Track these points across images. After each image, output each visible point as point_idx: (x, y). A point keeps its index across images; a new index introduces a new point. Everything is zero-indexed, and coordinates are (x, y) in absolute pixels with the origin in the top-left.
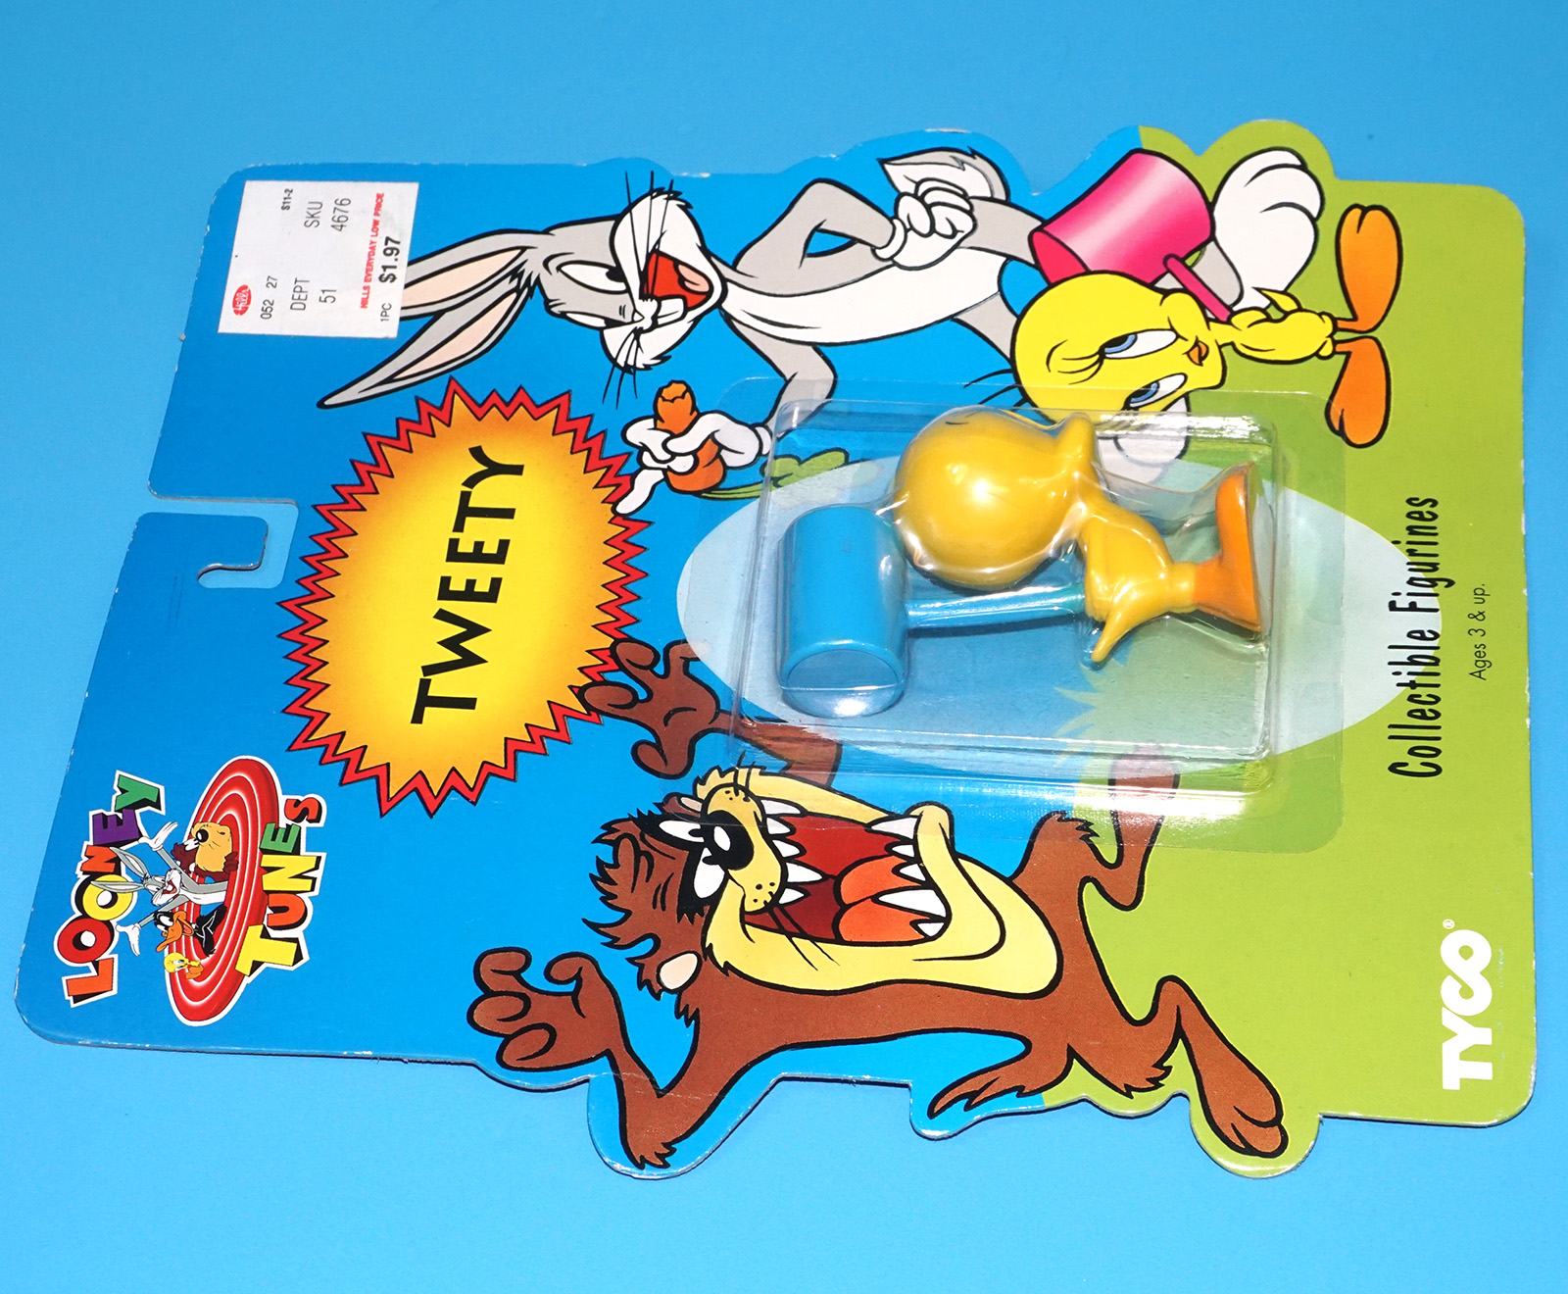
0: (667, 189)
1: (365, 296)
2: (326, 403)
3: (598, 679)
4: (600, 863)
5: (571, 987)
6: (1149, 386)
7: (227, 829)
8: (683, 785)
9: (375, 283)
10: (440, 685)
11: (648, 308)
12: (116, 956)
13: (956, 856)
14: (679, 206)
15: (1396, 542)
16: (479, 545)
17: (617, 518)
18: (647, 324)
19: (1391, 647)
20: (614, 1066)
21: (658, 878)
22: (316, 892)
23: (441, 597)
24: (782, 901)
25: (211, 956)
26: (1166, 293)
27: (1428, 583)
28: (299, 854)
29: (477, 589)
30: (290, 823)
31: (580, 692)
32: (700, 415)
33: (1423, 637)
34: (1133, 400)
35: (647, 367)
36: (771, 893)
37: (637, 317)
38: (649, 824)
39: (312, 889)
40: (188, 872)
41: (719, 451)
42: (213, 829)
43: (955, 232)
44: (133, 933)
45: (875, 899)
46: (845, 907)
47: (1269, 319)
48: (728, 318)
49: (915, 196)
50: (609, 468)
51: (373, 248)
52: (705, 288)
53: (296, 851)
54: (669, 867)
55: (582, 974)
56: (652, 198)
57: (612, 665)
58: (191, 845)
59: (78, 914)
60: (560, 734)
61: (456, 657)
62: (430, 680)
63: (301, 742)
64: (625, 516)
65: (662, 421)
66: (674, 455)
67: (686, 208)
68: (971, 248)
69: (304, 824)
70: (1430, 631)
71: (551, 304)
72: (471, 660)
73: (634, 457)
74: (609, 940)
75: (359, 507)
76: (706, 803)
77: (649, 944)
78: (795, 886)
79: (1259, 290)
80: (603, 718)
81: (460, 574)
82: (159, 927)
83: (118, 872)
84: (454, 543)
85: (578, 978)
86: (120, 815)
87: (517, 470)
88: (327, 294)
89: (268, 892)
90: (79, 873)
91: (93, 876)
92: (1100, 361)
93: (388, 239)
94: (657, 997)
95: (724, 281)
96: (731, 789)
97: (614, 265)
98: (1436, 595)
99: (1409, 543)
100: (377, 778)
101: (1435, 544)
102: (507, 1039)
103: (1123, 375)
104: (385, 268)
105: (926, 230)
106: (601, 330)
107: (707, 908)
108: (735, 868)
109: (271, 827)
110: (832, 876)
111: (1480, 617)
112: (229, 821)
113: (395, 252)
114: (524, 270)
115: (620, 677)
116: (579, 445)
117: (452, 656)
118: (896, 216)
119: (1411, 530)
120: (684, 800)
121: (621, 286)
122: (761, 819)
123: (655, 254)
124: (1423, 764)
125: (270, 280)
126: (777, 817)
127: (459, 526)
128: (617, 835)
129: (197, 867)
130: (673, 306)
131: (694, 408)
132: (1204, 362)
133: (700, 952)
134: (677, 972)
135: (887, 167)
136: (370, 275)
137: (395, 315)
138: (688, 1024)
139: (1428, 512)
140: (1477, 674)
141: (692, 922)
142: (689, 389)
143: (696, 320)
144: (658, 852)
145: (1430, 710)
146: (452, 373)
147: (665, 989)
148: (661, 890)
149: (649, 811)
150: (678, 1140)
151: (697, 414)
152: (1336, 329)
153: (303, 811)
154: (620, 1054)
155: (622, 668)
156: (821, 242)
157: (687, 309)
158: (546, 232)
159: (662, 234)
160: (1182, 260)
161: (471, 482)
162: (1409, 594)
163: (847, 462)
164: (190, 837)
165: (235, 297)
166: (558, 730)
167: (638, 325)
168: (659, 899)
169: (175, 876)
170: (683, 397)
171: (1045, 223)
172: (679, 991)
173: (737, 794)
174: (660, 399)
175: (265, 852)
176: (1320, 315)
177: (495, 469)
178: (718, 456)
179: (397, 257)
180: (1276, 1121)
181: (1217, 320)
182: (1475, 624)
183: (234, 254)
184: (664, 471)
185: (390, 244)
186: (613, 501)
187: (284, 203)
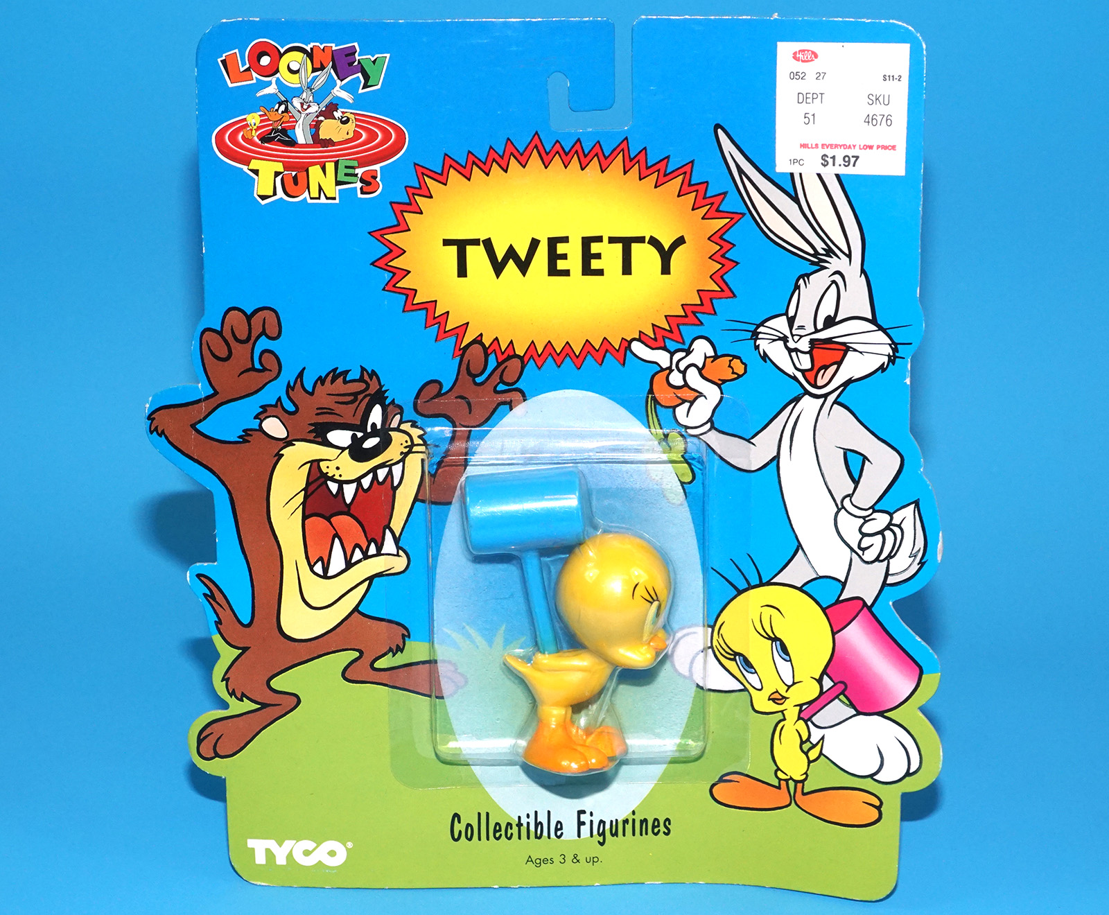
0: (897, 354)
1: (810, 146)
2: (720, 131)
3: (489, 351)
4: (346, 372)
5: (257, 366)
6: (752, 667)
7: (351, 135)
8: (409, 413)
9: (821, 152)
10: (476, 256)
11: (804, 345)
12: (254, 81)
14: (884, 363)
15: (634, 813)
16: (598, 256)
17: (626, 344)
18: (791, 345)
19: (549, 812)
20: (208, 398)
21: (339, 409)
22: (310, 201)
23: (550, 239)
24: (329, 483)
26: (820, 681)
27: (601, 831)
28: (336, 185)
29: (559, 262)
30: (359, 176)
31: (478, 341)
33: (556, 830)
35: (757, 347)
36: (334, 475)
37: (796, 338)
38: (379, 397)
39: (311, 198)
40: (317, 117)
41: (689, 402)
42: (351, 126)
43: (864, 550)
44: (272, 89)
45: (336, 535)
46: (328, 519)
47: (802, 743)
48: (797, 400)
49: (890, 524)
50: (671, 331)
51: (850, 147)
52: (820, 383)
53: (338, 183)
54: (347, 413)
55: (267, 372)
56: (890, 345)
57: (501, 358)
58: (337, 114)
59: (282, 51)
60: (443, 334)
61: (500, 258)
62: (479, 245)
63: (422, 171)
64: (629, 347)
65: (712, 362)
66: (684, 373)
67: (882, 368)
68: (851, 560)
69: (359, 185)
70: (562, 833)
71: (806, 278)
72: (498, 268)
73: (681, 346)
74: (292, 384)
75: (626, 170)
76: (398, 429)
77: (291, 408)
78: (341, 489)
79: (823, 738)
80: (458, 359)
81: (573, 251)
82: (277, 105)
83: (314, 70)
84: (599, 239)
85: (265, 369)
86: (356, 63)
87: (666, 270)
88: (811, 118)
89: (307, 171)
90: (311, 45)
91: (310, 55)
92: (769, 638)
93: (857, 157)
94: (256, 418)
95: (825, 396)
96: (409, 443)
97: (837, 320)
98: (592, 836)
99: (634, 820)
100: (398, 225)
101: (634, 834)
102: (220, 333)
103: (759, 652)
104: (833, 158)
107: (320, 440)
108: (350, 453)
109: (355, 163)
110: (349, 510)
111: (575, 861)
112: (357, 135)
113: (847, 164)
115: (492, 363)
116: (689, 310)
117: (500, 254)
118: (875, 511)
119: (644, 821)
120: (398, 417)
121: (820, 326)
122: (387, 464)
123: (846, 348)
124: (460, 832)
125: (822, 75)
126: (390, 473)
127: (612, 240)
128: (368, 380)
129: (322, 121)
130: (805, 362)
131: (724, 381)
132: (771, 701)
133: (288, 440)
134: (274, 427)
135: (913, 505)
136: (827, 148)
137: (796, 170)
138: (239, 437)
139: (659, 831)
140: (530, 860)
141: (309, 432)
142: (739, 376)
143: (795, 378)
144: (358, 406)
145: (501, 835)
146: (748, 214)
148: (329, 411)
149: (387, 397)
150: (167, 438)
151: (719, 384)
152: (796, 782)
153: (368, 183)
154: (216, 400)
155: (499, 365)
156: (855, 461)
157: (803, 372)
158: (863, 271)
159: (861, 353)
160: (843, 693)
161: (654, 242)
162: (591, 821)
163: (682, 483)
164: (343, 113)
165: (808, 51)
166: (445, 332)
167: (790, 339)
168: (322, 411)
169: (314, 109)
170: (733, 373)
171: (870, 608)
172: (261, 429)
173: (406, 447)
174: (731, 358)
175: (337, 163)
176: (806, 773)
177: (666, 257)
178: (684, 401)
179: (842, 166)
180: (217, 755)
181: (801, 711)
182: (569, 858)
183: (845, 44)
185: (853, 160)
186: (642, 338)
187: (889, 76)
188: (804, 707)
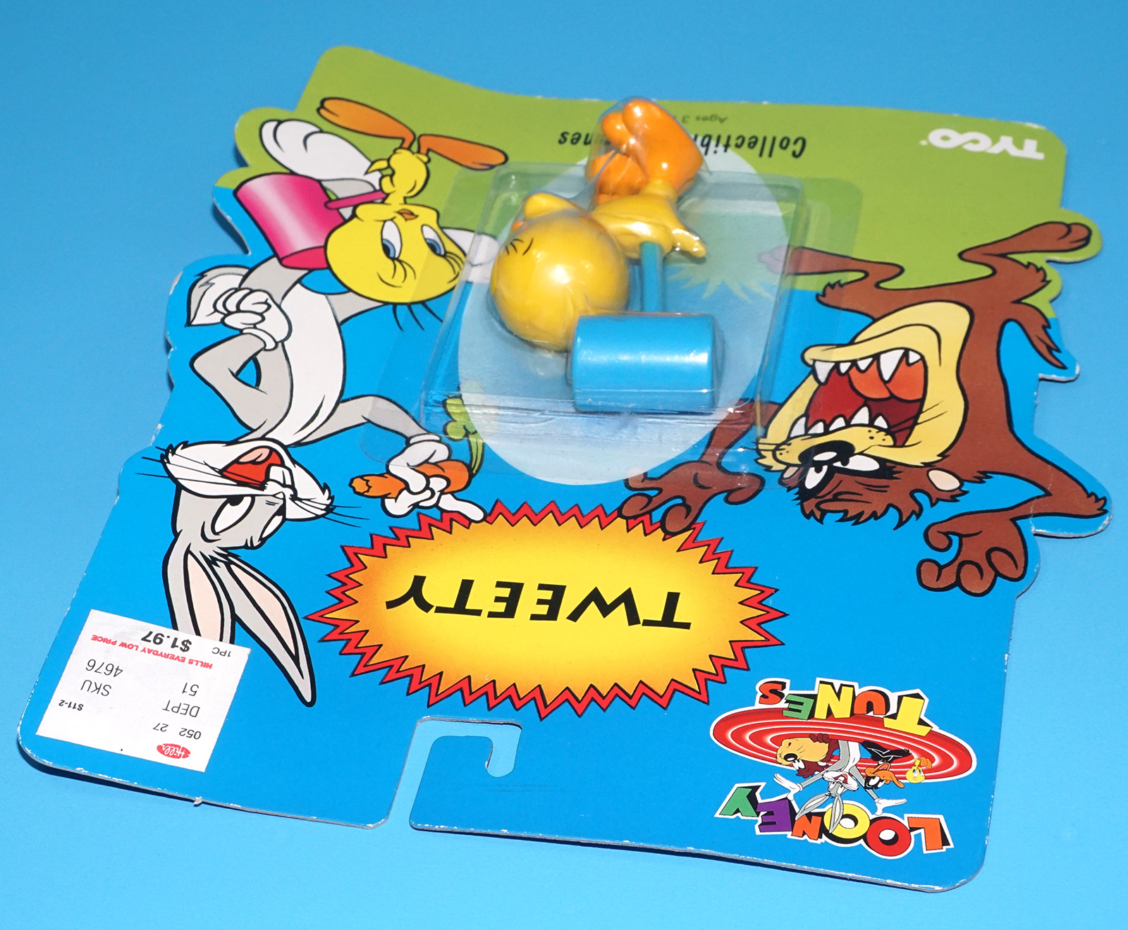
0: (164, 453)
1: (200, 664)
5: (955, 539)
6: (428, 243)
7: (785, 742)
8: (771, 479)
9: (187, 655)
10: (651, 608)
11: (272, 488)
12: (906, 816)
13: (852, 343)
14: (182, 448)
16: (499, 600)
18: (289, 492)
23: (553, 619)
25: (911, 752)
26: (354, 216)
28: (817, 695)
29: (549, 598)
30: (784, 700)
31: (668, 535)
32: (388, 472)
34: (438, 252)
39: (853, 686)
40: (827, 766)
41: (429, 463)
42: (784, 749)
43: (266, 303)
44: (882, 804)
46: (892, 396)
47: (391, 176)
48: (298, 444)
49: (226, 316)
50: (431, 526)
51: (149, 651)
52: (267, 452)
53: (814, 697)
54: (848, 484)
56: (169, 462)
58: (800, 765)
59: (862, 842)
60: (712, 544)
61: (621, 606)
62: (645, 620)
63: (700, 695)
64: (486, 516)
65: (390, 494)
66: (427, 487)
67: (186, 445)
68: (283, 298)
69: (786, 692)
71: (249, 545)
72: (627, 598)
73: (423, 511)
75: (437, 676)
76: (789, 465)
79: (367, 173)
80: (699, 520)
81: (530, 609)
82: (880, 785)
83: (822, 815)
84: (493, 615)
85: (947, 534)
86: (762, 813)
87: (419, 580)
88: (188, 689)
89: (852, 713)
90: (819, 841)
91: (823, 830)
92: (401, 261)
93: (144, 639)
94: (965, 493)
95: (263, 438)
96: (778, 453)
100: (744, 648)
102: (998, 574)
104: (174, 646)
105: (259, 318)
106: (284, 520)
109: (786, 713)
112: (778, 741)
113: (160, 636)
114: (210, 556)
116: (401, 543)
117: (622, 609)
118: (240, 330)
119: (587, 143)
123: (223, 473)
124: (795, 144)
125: (159, 728)
126: (807, 428)
127: (477, 613)
129: (822, 761)
130: (276, 472)
131: (381, 475)
132: (416, 214)
133: (928, 468)
135: (194, 323)
136: (178, 657)
137: (225, 646)
138: (991, 477)
139: (573, 136)
140: (722, 120)
141: (900, 472)
142: (362, 477)
143: (294, 462)
144: (834, 489)
145: (750, 140)
147: (959, 488)
148: (871, 488)
149: (795, 494)
150: (1085, 490)
151: (387, 474)
152: (409, 149)
153: (775, 692)
154: (1016, 514)
155: (650, 513)
156: (248, 376)
157: (282, 465)
158: (177, 535)
159: (206, 464)
160: (330, 200)
163: (459, 398)
164: (792, 766)
165: (168, 755)
166: (708, 545)
169: (829, 775)
170: (367, 481)
171: (276, 255)
174: (365, 494)
175: (812, 715)
176: (396, 153)
177: (416, 591)
178: (436, 464)
179: (166, 636)
181: (384, 199)
183: (117, 752)
184: (443, 494)
185: (151, 638)
186: (467, 522)
187: (74, 707)
188: (380, 201)
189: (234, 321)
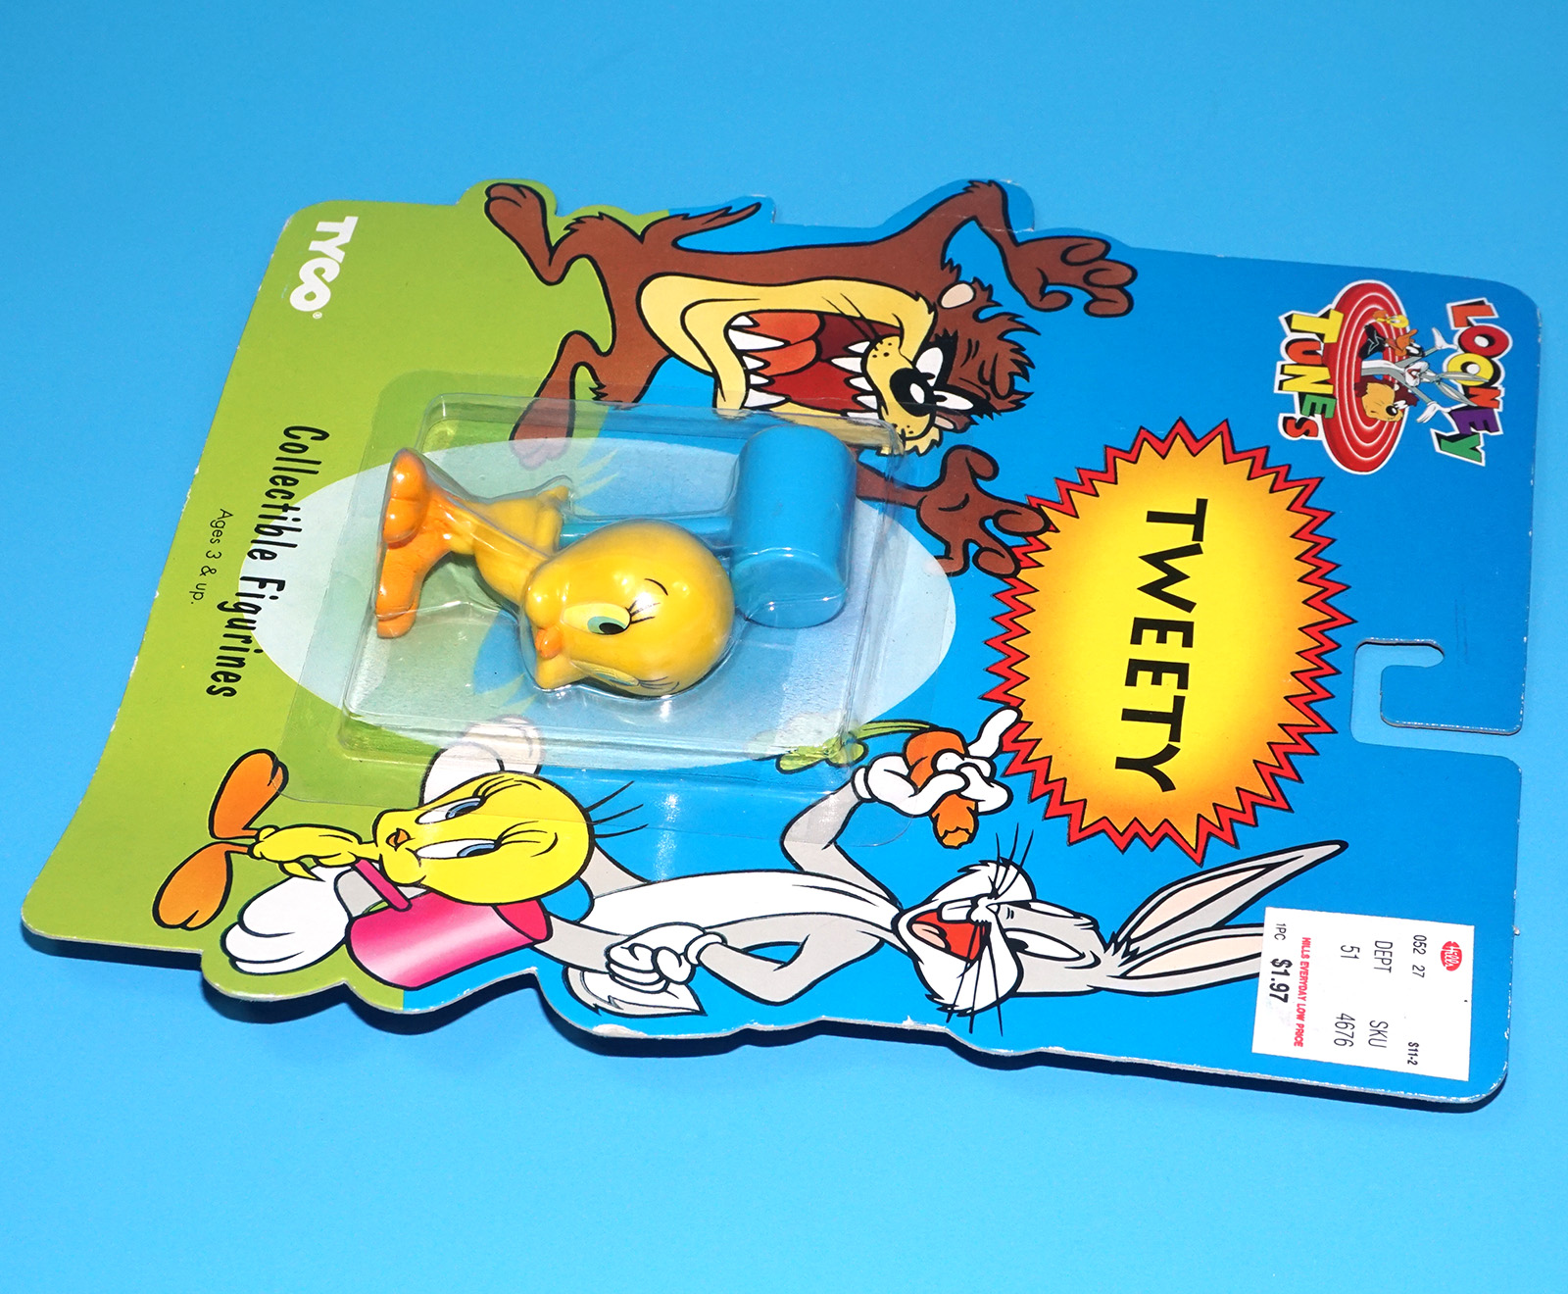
0: (955, 1015)
1: (1305, 949)
2: (1337, 847)
3: (1031, 539)
4: (1026, 376)
5: (1049, 288)
6: (456, 816)
8: (952, 440)
9: (1296, 960)
10: (1183, 534)
11: (981, 914)
13: (715, 374)
15: (259, 651)
16: (1157, 681)
17: (1015, 705)
18: (983, 902)
19: (294, 546)
20: (1012, 237)
21: (973, 365)
22: (1279, 364)
23: (1191, 624)
24: (867, 344)
25: (1367, 324)
26: (416, 885)
27: (242, 607)
29: (1155, 633)
30: (1311, 418)
31: (1049, 526)
32: (928, 814)
33: (263, 552)
34: (476, 804)
35: (984, 863)
36: (876, 349)
37: (995, 908)
38: (982, 407)
39: (1283, 366)
40: (1399, 383)
41: (910, 774)
42: (1384, 416)
43: (631, 949)
44: (1440, 343)
45: (787, 344)
46: (814, 338)
47: (316, 859)
48: (892, 900)
49: (669, 981)
50: (1025, 761)
51: (1301, 993)
52: (915, 927)
53: (1302, 396)
54: (966, 372)
55: (1040, 297)
57: (1018, 552)
58: (1401, 404)
60: (1066, 487)
61: (1171, 563)
62: (1194, 540)
63: (1310, 486)
64: (1008, 706)
65: (968, 808)
66: (957, 772)
67: (933, 996)
68: (617, 934)
69: (1298, 416)
70: (255, 558)
72: (1156, 560)
73: (1000, 771)
74: (1018, 319)
75: (1286, 728)
76: (931, 424)
77: (983, 315)
78: (855, 355)
79: (319, 879)
80: (1026, 501)
81: (1172, 650)
82: (1418, 346)
83: (1465, 388)
84: (1183, 684)
85: (1043, 294)
86: (1473, 430)
87: (1123, 763)
88: (1352, 954)
89: (1323, 365)
90: (1501, 388)
91: (1488, 385)
92: (501, 838)
93: (1285, 999)
95: (895, 930)
96: (908, 435)
97: (1019, 954)
98: (238, 594)
99: (247, 650)
100: (1234, 452)
101: (223, 648)
102: (1102, 257)
103: (482, 825)
104: (1286, 973)
105: (664, 952)
106: (1034, 900)
107: (932, 339)
108: (906, 370)
109: (1329, 414)
110: (823, 361)
111: (205, 570)
112: (1370, 422)
113: (1275, 987)
114: (1123, 957)
115: (1009, 540)
116: (1057, 787)
117: (1176, 563)
118: (693, 967)
119: (241, 663)
120: (951, 426)
121: (1010, 935)
122: (883, 408)
124: (298, 438)
125: (1421, 973)
126: (869, 410)
127: (1179, 702)
128: (1010, 399)
129: (1393, 387)
131: (935, 821)
132: (395, 831)
133: (939, 309)
134: (959, 295)
135: (697, 1008)
136: (1302, 968)
137: (1269, 929)
138: (951, 261)
139: (219, 680)
140: (226, 514)
142: (940, 840)
143: (929, 901)
145: (277, 484)
146: (1199, 870)
147: (970, 284)
149: (982, 417)
151: (932, 815)
152: (251, 847)
153: (1301, 426)
155: (1009, 549)
156: (786, 953)
158: (1096, 990)
159: (963, 975)
160: (390, 907)
161: (1169, 753)
162: (262, 596)
163: (779, 757)
164: (1403, 411)
165: (1460, 960)
166: (1068, 490)
167: (993, 901)
168: (973, 349)
169: (1410, 381)
170: (946, 833)
171: (530, 946)
172: (957, 282)
173: (903, 431)
174: (971, 832)
175: (1332, 396)
176: (263, 857)
177: (1146, 765)
178: (911, 768)
179: (1272, 982)
180: (490, 200)
181: (371, 861)
182: (212, 563)
183: (1469, 1004)
184: (967, 754)
185: (1282, 995)
186: (1020, 724)
187: (1416, 1050)
188: (377, 866)
189: (679, 972)
